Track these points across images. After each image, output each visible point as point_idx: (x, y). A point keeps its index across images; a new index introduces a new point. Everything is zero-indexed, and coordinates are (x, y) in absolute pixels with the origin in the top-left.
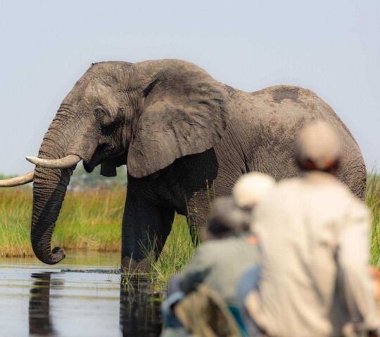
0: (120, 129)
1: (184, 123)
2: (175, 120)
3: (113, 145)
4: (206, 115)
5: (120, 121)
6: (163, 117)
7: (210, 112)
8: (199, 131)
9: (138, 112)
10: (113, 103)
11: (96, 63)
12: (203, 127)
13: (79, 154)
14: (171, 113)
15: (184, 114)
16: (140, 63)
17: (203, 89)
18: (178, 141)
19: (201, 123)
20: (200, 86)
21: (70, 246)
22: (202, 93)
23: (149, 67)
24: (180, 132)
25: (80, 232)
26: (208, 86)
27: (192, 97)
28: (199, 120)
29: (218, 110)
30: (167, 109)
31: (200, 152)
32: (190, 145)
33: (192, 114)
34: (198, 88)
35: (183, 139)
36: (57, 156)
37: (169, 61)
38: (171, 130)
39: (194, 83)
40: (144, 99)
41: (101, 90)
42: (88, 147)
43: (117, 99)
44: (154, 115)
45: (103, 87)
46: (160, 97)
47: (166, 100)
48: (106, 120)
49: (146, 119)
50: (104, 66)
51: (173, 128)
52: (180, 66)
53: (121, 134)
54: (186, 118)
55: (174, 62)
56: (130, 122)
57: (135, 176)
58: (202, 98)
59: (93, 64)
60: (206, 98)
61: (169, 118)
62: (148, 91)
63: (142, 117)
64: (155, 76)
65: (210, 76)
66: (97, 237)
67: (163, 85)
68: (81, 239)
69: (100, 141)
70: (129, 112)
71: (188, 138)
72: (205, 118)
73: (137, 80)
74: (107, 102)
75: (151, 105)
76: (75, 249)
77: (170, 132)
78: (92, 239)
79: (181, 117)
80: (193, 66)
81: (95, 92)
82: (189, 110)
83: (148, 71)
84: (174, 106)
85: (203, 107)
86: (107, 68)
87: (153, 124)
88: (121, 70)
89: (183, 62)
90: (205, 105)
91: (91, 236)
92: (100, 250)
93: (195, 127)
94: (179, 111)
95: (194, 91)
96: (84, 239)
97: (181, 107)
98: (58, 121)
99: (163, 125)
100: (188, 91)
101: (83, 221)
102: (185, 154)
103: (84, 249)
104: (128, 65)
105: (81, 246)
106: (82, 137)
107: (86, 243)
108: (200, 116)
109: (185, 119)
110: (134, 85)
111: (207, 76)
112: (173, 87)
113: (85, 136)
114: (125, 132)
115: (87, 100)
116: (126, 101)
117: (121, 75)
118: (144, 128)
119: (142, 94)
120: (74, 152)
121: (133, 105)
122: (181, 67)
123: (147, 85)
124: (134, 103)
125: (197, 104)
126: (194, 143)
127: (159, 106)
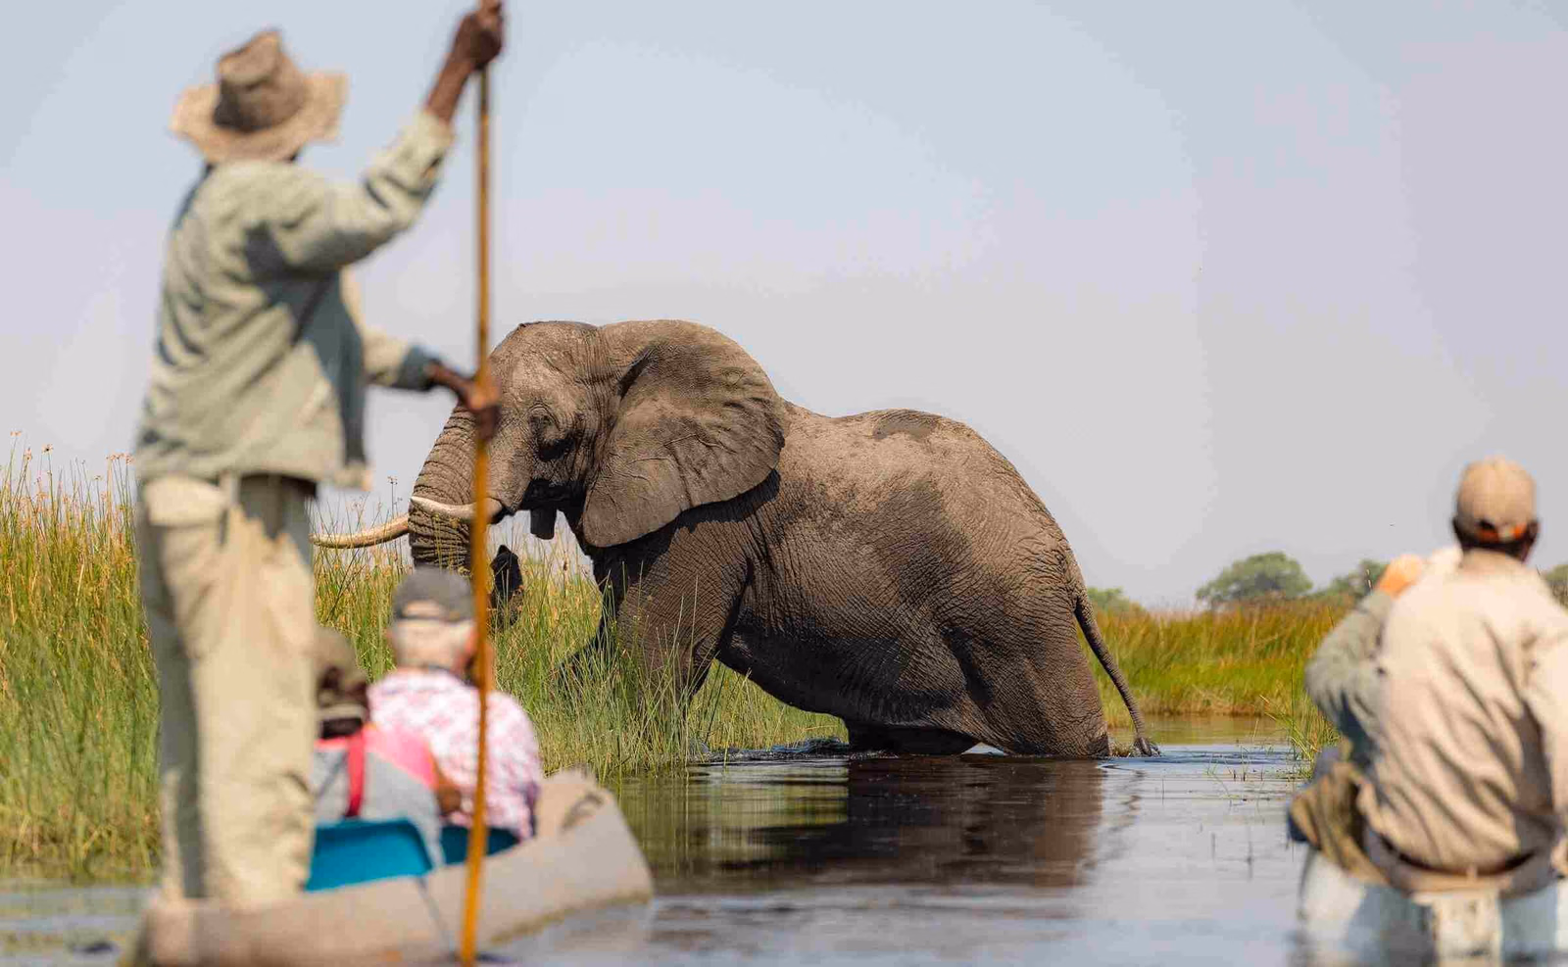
0: (572, 454)
1: (695, 443)
2: (675, 438)
3: (556, 480)
4: (737, 428)
5: (574, 438)
6: (656, 432)
7: (746, 423)
8: (724, 459)
9: (609, 423)
10: (567, 403)
11: (528, 324)
12: (731, 451)
13: (502, 496)
14: (670, 425)
15: (695, 426)
16: (613, 327)
17: (732, 379)
18: (683, 478)
19: (728, 444)
20: (728, 372)
21: (1181, 708)
22: (729, 387)
23: (630, 334)
24: (687, 459)
25: (1197, 684)
26: (743, 372)
27: (710, 394)
28: (724, 438)
29: (762, 419)
30: (663, 417)
31: (726, 498)
32: (707, 486)
33: (710, 426)
34: (724, 377)
35: (694, 474)
36: (457, 498)
37: (667, 324)
38: (670, 458)
39: (713, 367)
40: (619, 397)
41: (545, 377)
42: (518, 486)
43: (574, 396)
44: (638, 428)
45: (547, 371)
46: (650, 393)
47: (661, 400)
48: (551, 435)
49: (624, 435)
50: (547, 330)
51: (673, 453)
52: (689, 333)
53: (574, 462)
54: (700, 435)
55: (675, 327)
56: (592, 443)
57: (596, 543)
58: (729, 396)
59: (522, 325)
60: (737, 396)
61: (667, 434)
62: (628, 383)
63: (615, 430)
64: (641, 353)
65: (744, 354)
66: (1229, 690)
67: (657, 371)
68: (1198, 695)
69: (536, 475)
70: (592, 421)
71: (704, 472)
72: (735, 433)
73: (608, 361)
74: (555, 402)
75: (632, 408)
76: (1188, 712)
77: (669, 461)
78: (1218, 695)
79: (689, 432)
80: (714, 335)
81: (534, 381)
82: (705, 418)
83: (627, 344)
84: (678, 412)
85: (730, 412)
86: (555, 335)
87: (636, 445)
88: (580, 341)
89: (694, 326)
90: (734, 409)
91: (1216, 689)
92: (1234, 714)
93: (717, 451)
94: (684, 419)
95: (713, 382)
96: (1204, 695)
97: (689, 413)
98: (459, 431)
99: (656, 448)
100: (703, 382)
101: (1204, 665)
102: (697, 503)
103: (1204, 713)
104: (588, 330)
105: (1199, 707)
106: (506, 464)
107: (1208, 703)
108: (725, 429)
109: (697, 437)
110: (603, 370)
111: (740, 353)
112: (675, 374)
113: (511, 463)
114: (581, 460)
115: (517, 394)
116: (589, 403)
117: (582, 351)
118: (620, 452)
119: (618, 388)
120: (493, 494)
121: (599, 409)
122: (691, 337)
123: (626, 370)
124: (599, 404)
125: (720, 407)
126: (716, 482)
127: (647, 409)
